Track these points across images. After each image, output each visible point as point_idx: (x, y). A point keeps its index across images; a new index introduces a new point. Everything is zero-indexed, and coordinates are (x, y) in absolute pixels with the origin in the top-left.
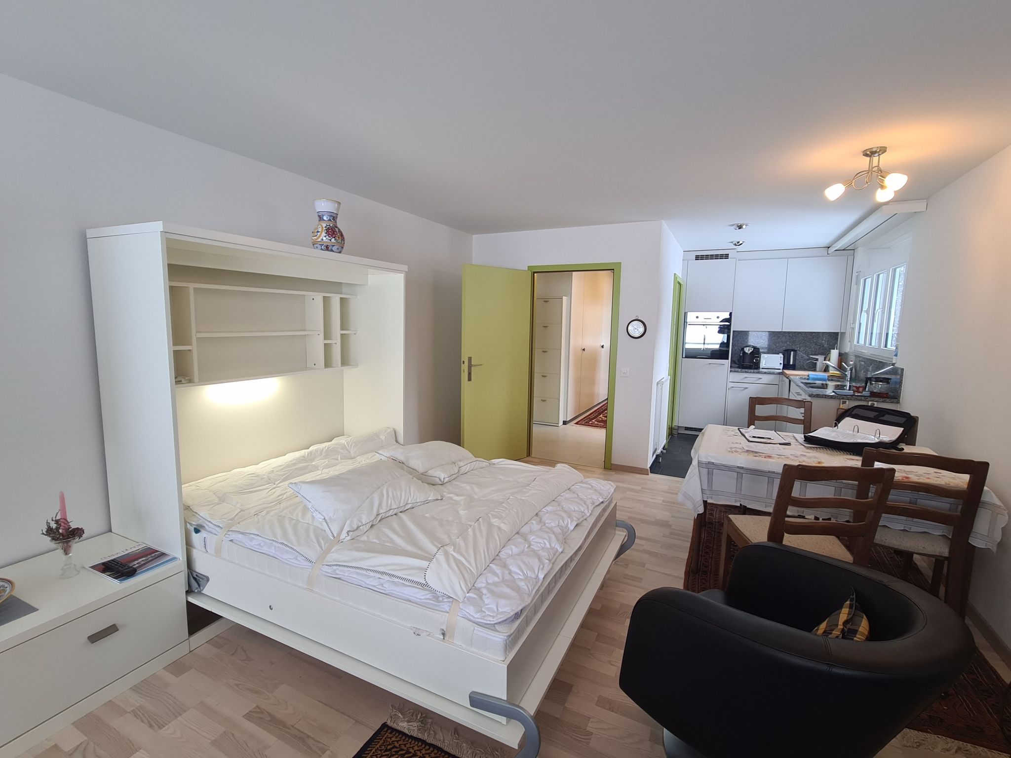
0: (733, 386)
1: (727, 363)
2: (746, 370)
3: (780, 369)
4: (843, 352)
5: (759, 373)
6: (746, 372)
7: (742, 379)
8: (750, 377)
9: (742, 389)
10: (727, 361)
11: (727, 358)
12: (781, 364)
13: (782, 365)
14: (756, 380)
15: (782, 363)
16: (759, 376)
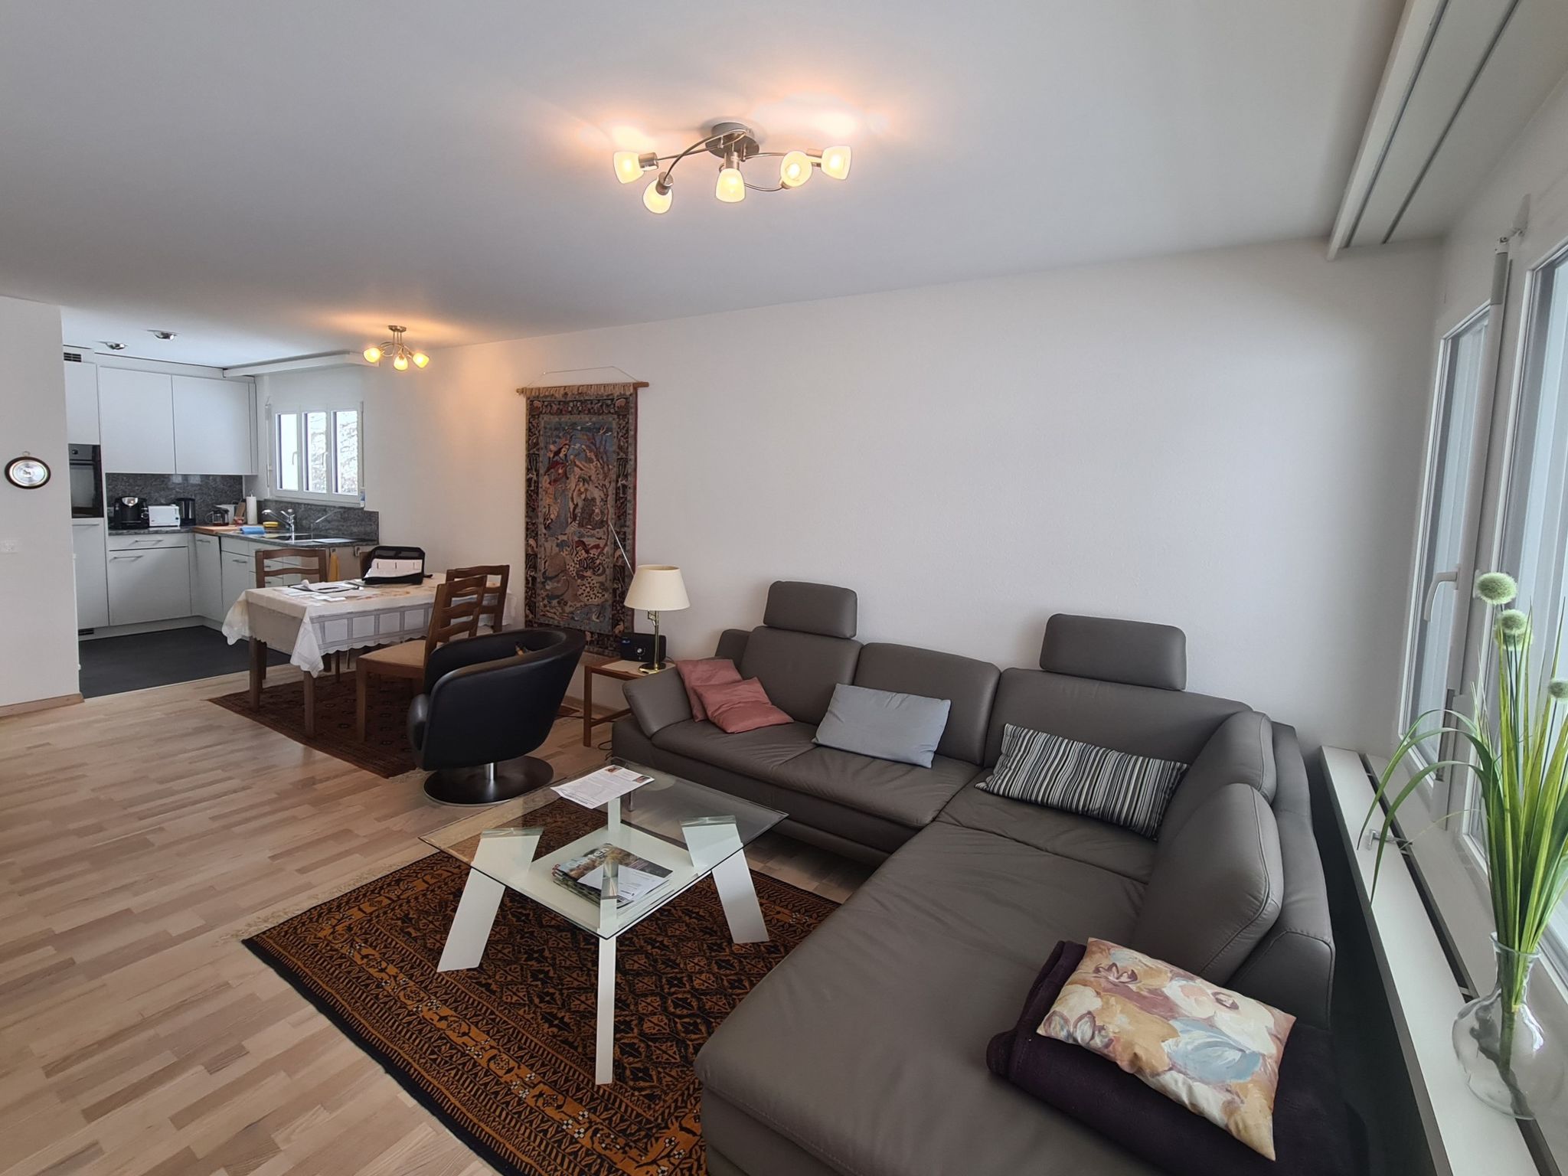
0: (116, 556)
1: (103, 522)
2: (136, 531)
3: (176, 526)
4: (262, 500)
5: (149, 533)
6: (136, 534)
7: (130, 545)
8: (143, 540)
9: (133, 559)
10: (102, 519)
11: (102, 516)
12: (177, 519)
13: (179, 520)
14: (154, 545)
15: (179, 516)
16: (159, 537)
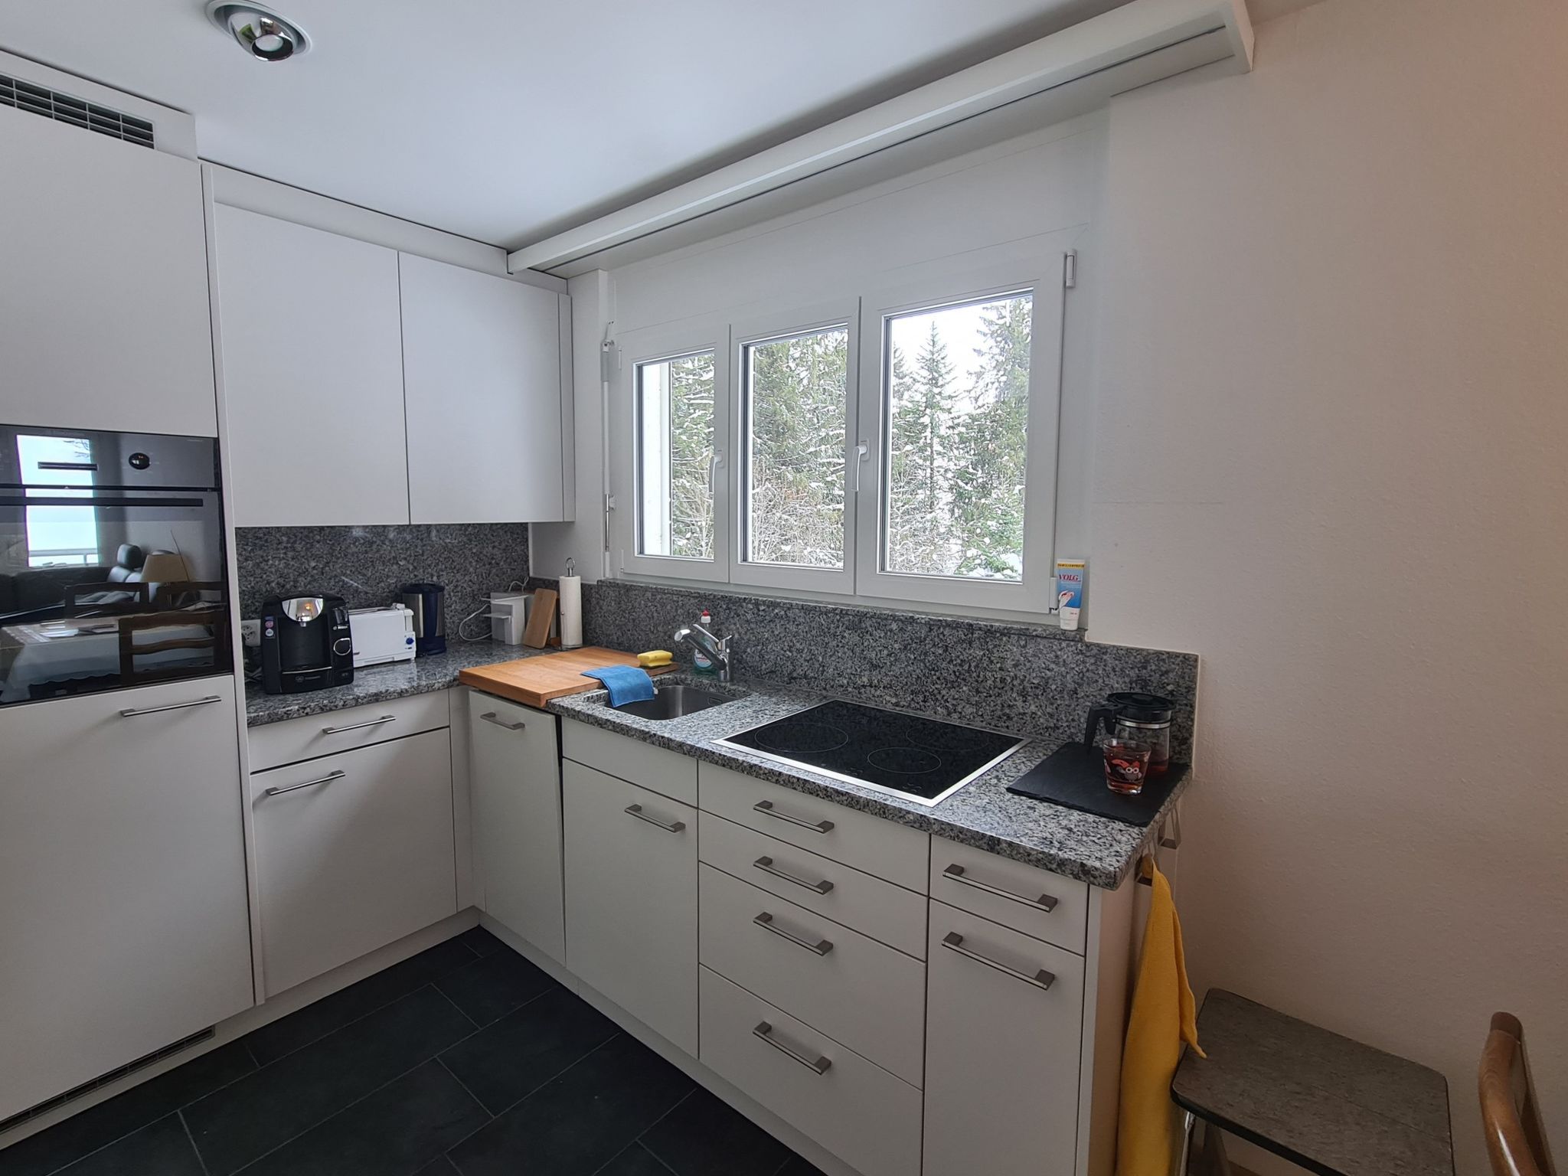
0: (268, 787)
1: (231, 687)
2: (320, 699)
4: (593, 582)
6: (319, 707)
7: (309, 744)
8: (338, 723)
11: (230, 667)
12: (410, 645)
13: (415, 650)
14: (368, 734)
15: (413, 638)
16: (379, 711)
